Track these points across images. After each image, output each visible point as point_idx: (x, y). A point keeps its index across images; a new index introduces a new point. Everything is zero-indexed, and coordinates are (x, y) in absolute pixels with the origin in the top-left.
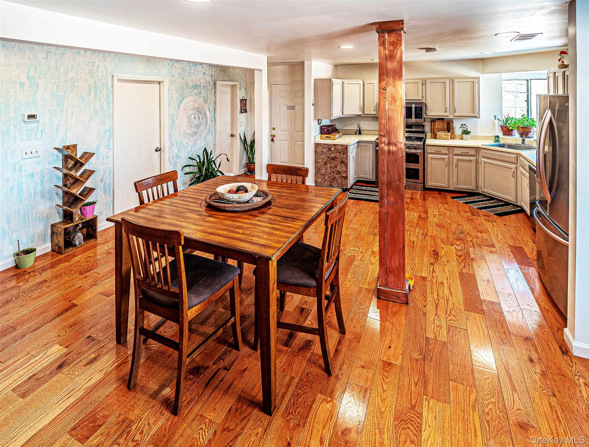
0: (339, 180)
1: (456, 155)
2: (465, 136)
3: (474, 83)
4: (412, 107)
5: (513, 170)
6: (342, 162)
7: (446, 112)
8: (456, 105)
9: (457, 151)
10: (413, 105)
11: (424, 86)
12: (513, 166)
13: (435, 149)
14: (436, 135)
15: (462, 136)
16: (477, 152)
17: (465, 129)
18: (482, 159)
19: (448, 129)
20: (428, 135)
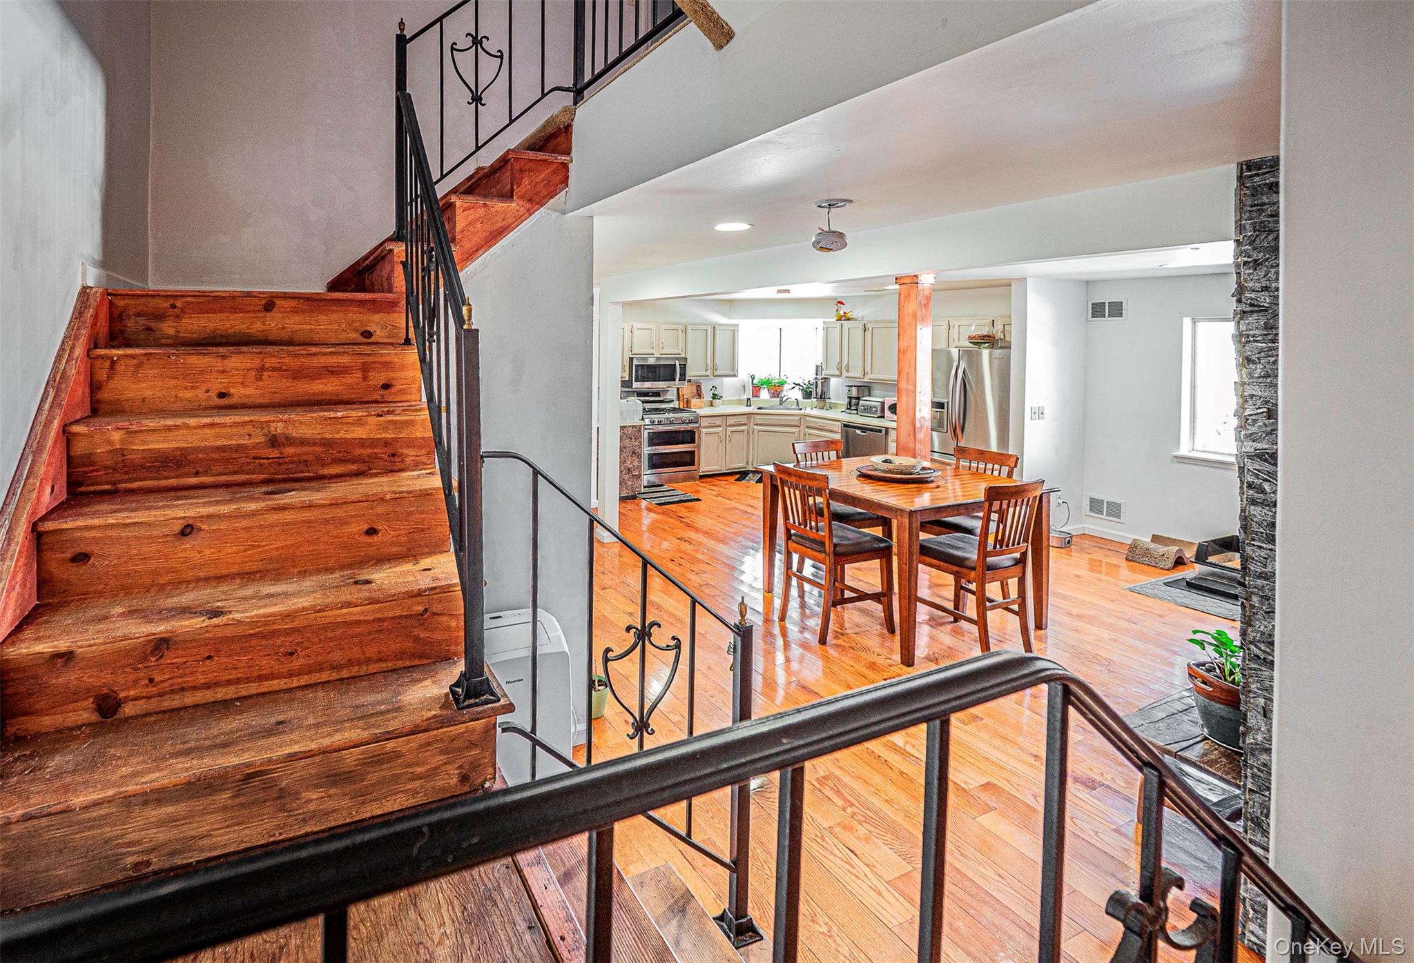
0: (629, 483)
1: (730, 426)
2: (716, 402)
3: (734, 330)
4: (675, 365)
5: (796, 434)
6: (634, 453)
7: (707, 370)
8: (717, 362)
9: (731, 421)
10: (677, 362)
11: (684, 335)
12: (796, 430)
13: (710, 420)
14: (688, 402)
15: (712, 402)
16: (749, 419)
17: (716, 393)
18: (755, 427)
19: (699, 394)
20: (675, 404)
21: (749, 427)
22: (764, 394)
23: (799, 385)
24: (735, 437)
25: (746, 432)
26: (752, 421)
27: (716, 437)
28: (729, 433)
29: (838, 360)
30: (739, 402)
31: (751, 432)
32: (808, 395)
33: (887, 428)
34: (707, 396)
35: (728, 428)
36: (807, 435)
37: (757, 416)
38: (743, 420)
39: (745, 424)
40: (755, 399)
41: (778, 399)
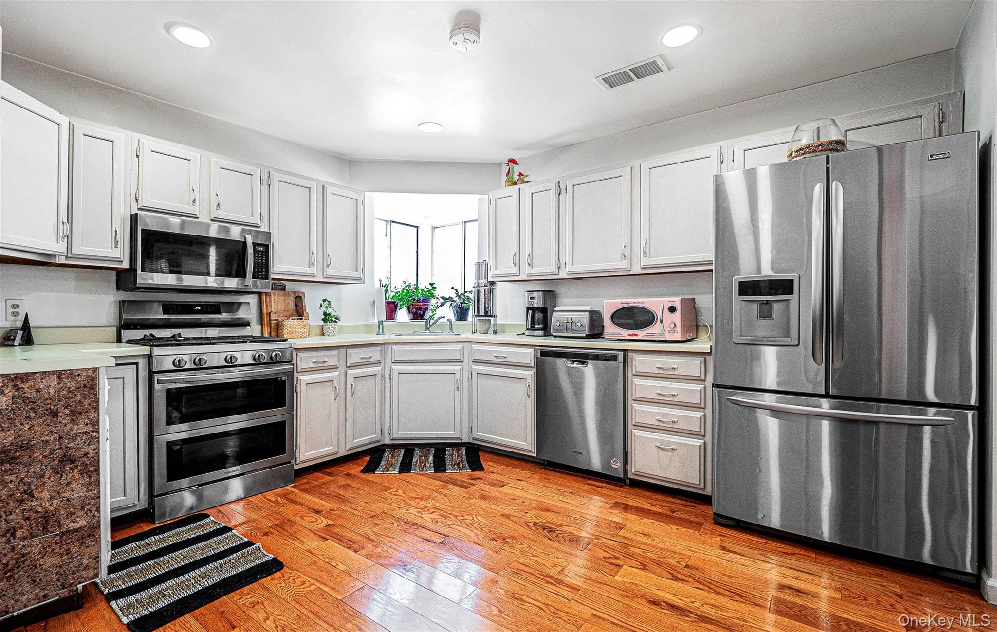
1: (351, 366)
2: (329, 326)
3: (358, 202)
5: (458, 375)
7: (311, 265)
8: (329, 250)
9: (355, 356)
10: (249, 238)
11: (265, 187)
12: (456, 368)
13: (316, 356)
14: (278, 327)
15: (322, 327)
16: (384, 355)
17: (329, 311)
18: (395, 367)
19: (299, 312)
20: (255, 330)
21: (384, 369)
22: (402, 315)
23: (450, 299)
24: (363, 387)
25: (379, 377)
26: (389, 355)
27: (327, 390)
28: (350, 380)
29: (514, 250)
30: (367, 328)
31: (387, 376)
32: (462, 314)
33: (625, 351)
34: (314, 317)
35: (350, 372)
36: (474, 376)
37: (396, 348)
38: (375, 354)
39: (377, 363)
40: (390, 323)
41: (423, 323)
